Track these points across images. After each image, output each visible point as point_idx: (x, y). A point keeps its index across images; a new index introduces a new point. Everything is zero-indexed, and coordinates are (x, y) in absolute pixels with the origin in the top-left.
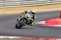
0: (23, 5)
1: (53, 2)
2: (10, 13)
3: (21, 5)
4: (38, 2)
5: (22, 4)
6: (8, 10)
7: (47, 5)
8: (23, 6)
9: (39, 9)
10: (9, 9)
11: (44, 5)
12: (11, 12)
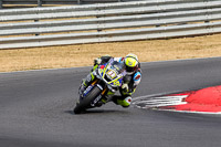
0: (106, 36)
1: (213, 26)
2: (59, 67)
3: (98, 36)
4: (157, 26)
5: (100, 33)
6: (50, 54)
7: (193, 36)
8: (104, 39)
9: (163, 50)
10: (54, 50)
11: (182, 37)
12: (60, 61)
